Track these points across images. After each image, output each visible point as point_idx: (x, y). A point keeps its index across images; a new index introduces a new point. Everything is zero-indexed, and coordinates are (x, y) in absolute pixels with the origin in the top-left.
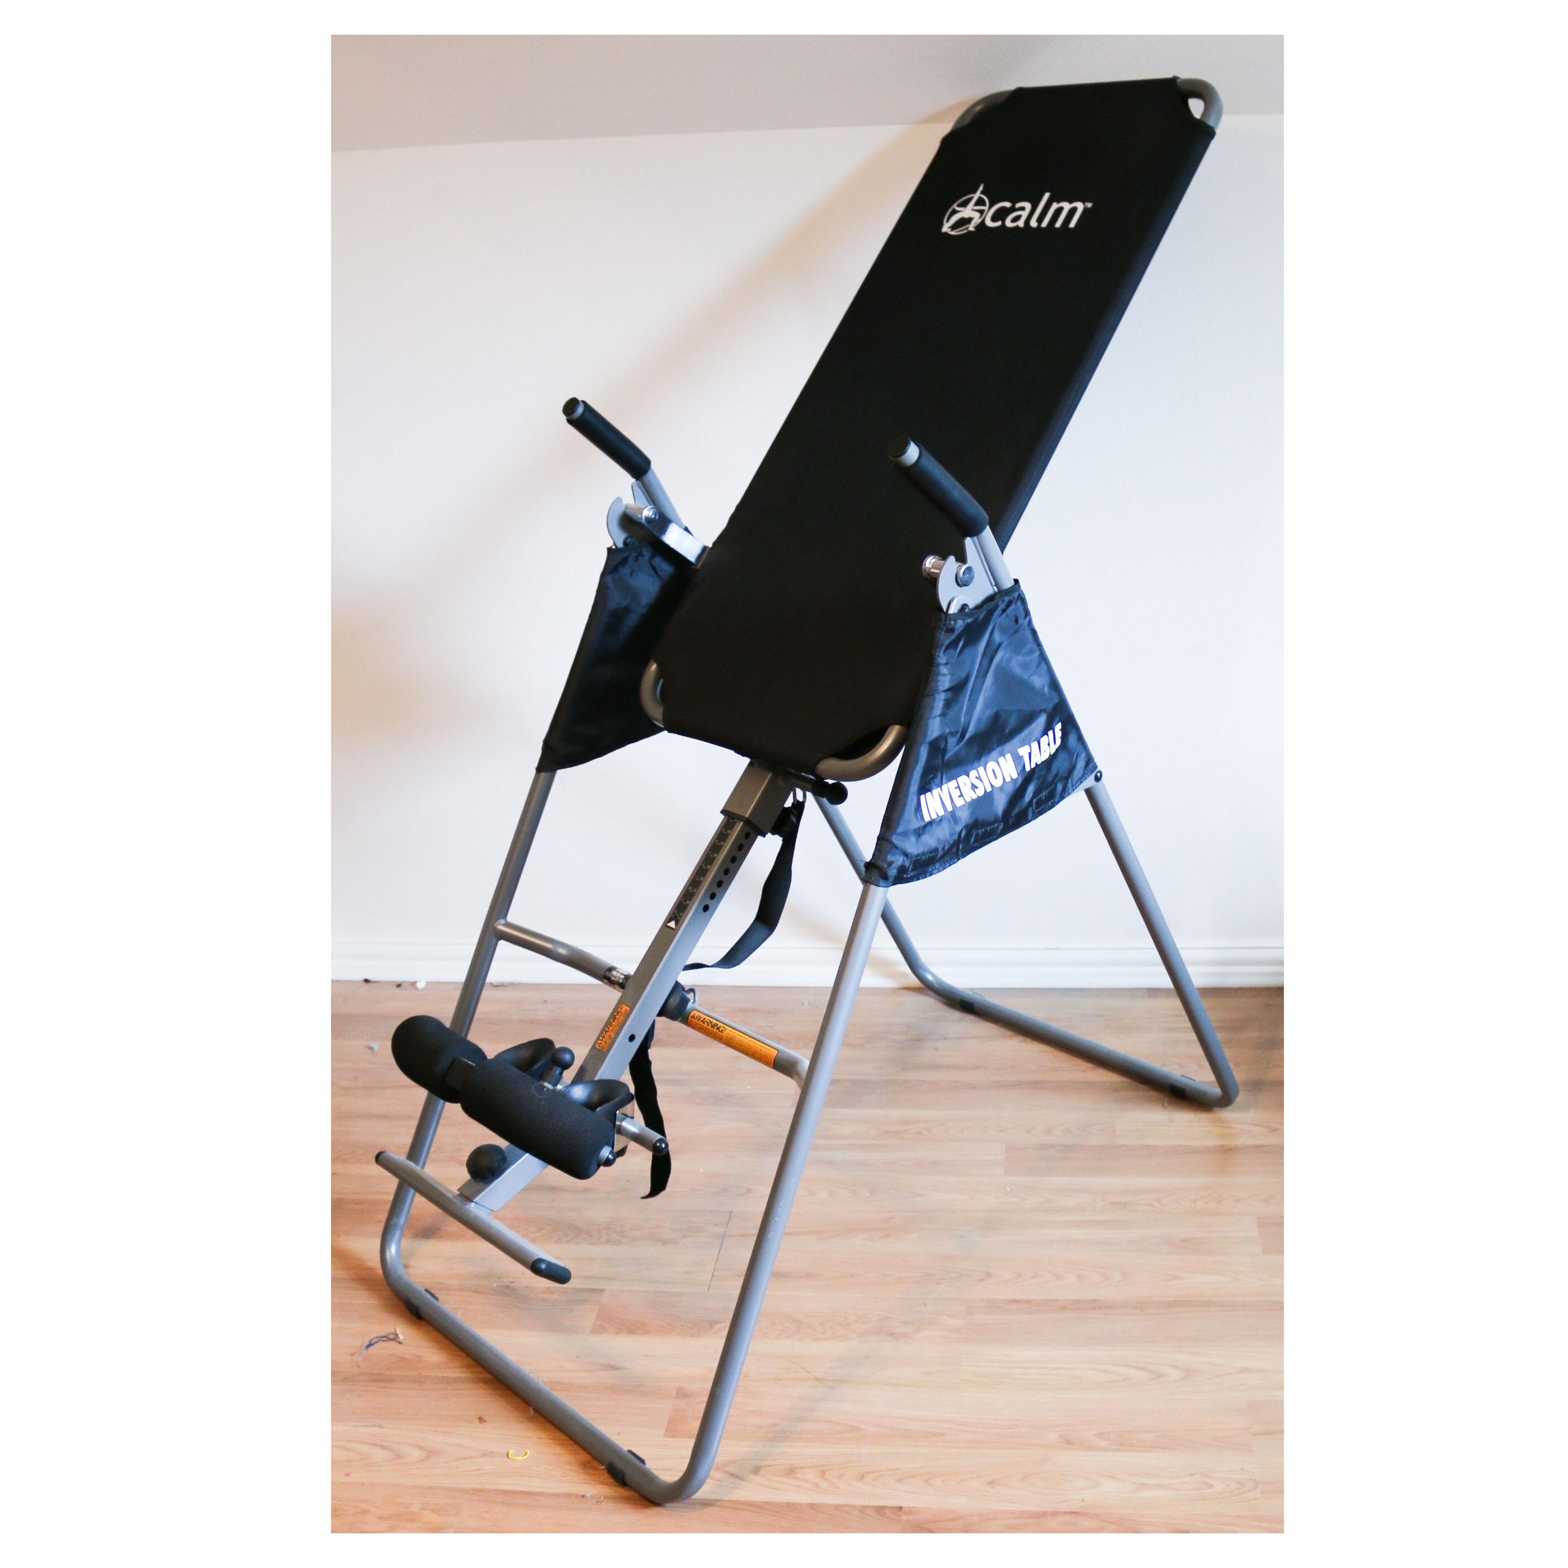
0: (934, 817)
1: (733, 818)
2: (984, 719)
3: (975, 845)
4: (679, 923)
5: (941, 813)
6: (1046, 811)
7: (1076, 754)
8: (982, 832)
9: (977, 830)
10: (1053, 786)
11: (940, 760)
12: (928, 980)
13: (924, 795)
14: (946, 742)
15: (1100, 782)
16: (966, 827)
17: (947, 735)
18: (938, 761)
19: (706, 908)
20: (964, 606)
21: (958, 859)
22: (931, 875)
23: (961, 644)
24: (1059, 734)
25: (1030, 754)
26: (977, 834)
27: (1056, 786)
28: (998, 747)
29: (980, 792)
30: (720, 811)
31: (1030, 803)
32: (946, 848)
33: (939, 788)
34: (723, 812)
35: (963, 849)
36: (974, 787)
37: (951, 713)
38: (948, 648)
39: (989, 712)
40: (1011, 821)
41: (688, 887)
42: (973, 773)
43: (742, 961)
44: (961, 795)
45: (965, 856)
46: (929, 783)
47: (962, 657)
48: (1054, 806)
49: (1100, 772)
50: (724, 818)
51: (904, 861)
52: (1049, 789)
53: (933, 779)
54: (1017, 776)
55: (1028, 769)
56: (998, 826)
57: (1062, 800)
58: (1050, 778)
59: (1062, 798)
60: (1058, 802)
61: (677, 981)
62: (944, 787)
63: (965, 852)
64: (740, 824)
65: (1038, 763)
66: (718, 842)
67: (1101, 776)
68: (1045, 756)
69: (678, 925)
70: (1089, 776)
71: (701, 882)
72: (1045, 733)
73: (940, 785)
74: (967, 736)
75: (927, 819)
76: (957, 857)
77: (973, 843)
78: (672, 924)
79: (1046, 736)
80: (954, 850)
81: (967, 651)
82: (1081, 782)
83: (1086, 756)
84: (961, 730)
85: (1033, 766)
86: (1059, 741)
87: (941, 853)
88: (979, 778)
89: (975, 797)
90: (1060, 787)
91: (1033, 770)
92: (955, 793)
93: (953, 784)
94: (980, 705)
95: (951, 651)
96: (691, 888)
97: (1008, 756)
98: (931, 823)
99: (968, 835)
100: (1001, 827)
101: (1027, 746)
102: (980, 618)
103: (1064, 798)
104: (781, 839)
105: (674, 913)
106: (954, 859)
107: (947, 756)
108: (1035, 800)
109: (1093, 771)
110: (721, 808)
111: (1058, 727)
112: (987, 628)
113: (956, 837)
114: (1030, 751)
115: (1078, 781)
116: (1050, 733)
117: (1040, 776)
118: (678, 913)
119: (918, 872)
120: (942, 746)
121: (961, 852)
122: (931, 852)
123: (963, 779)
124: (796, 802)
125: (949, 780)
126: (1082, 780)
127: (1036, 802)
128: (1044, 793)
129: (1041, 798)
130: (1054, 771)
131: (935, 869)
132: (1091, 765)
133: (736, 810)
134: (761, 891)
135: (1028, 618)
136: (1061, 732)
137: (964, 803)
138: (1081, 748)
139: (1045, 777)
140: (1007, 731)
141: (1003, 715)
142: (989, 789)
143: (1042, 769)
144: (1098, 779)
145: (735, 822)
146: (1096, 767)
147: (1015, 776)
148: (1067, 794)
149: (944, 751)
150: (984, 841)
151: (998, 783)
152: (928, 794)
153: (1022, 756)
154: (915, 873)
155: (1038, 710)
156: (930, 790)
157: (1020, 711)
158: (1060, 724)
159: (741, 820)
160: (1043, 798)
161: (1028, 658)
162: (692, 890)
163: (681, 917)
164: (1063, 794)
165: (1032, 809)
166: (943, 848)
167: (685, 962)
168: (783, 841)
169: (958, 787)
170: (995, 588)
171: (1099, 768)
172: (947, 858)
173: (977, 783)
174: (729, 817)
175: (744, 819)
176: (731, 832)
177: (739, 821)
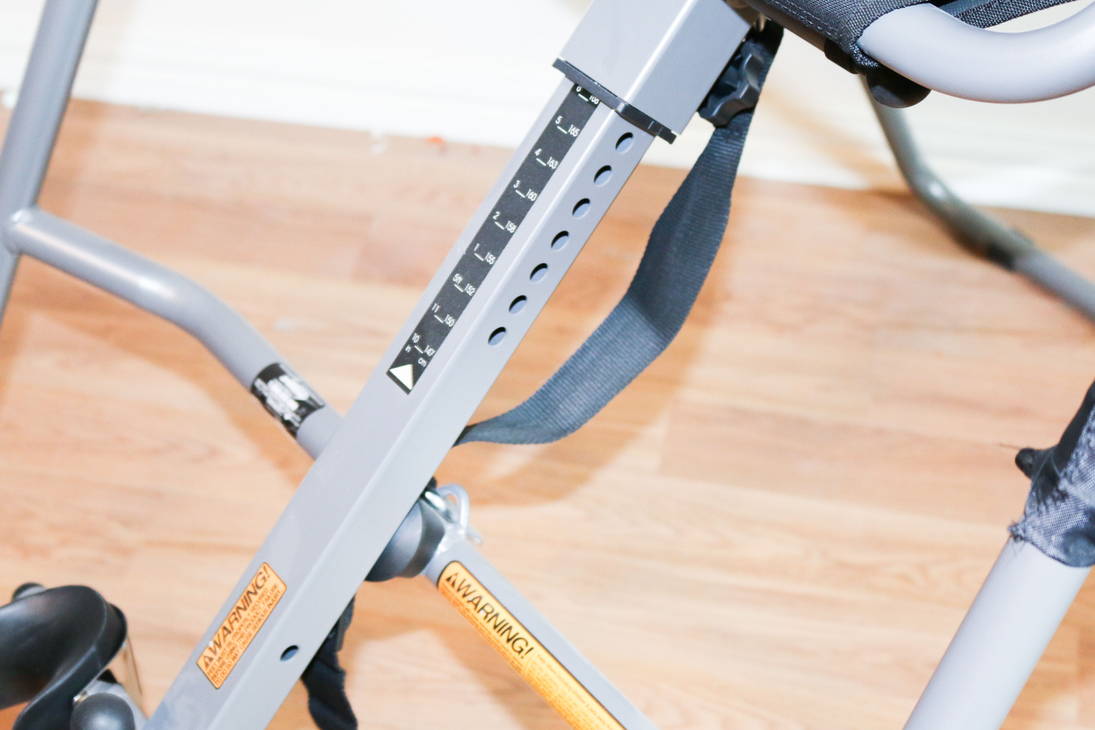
1: (586, 93)
34: (561, 66)
50: (565, 83)
64: (606, 114)
66: (541, 157)
145: (594, 106)
159: (611, 105)
174: (576, 86)
175: (621, 108)
176: (579, 132)
177: (602, 105)
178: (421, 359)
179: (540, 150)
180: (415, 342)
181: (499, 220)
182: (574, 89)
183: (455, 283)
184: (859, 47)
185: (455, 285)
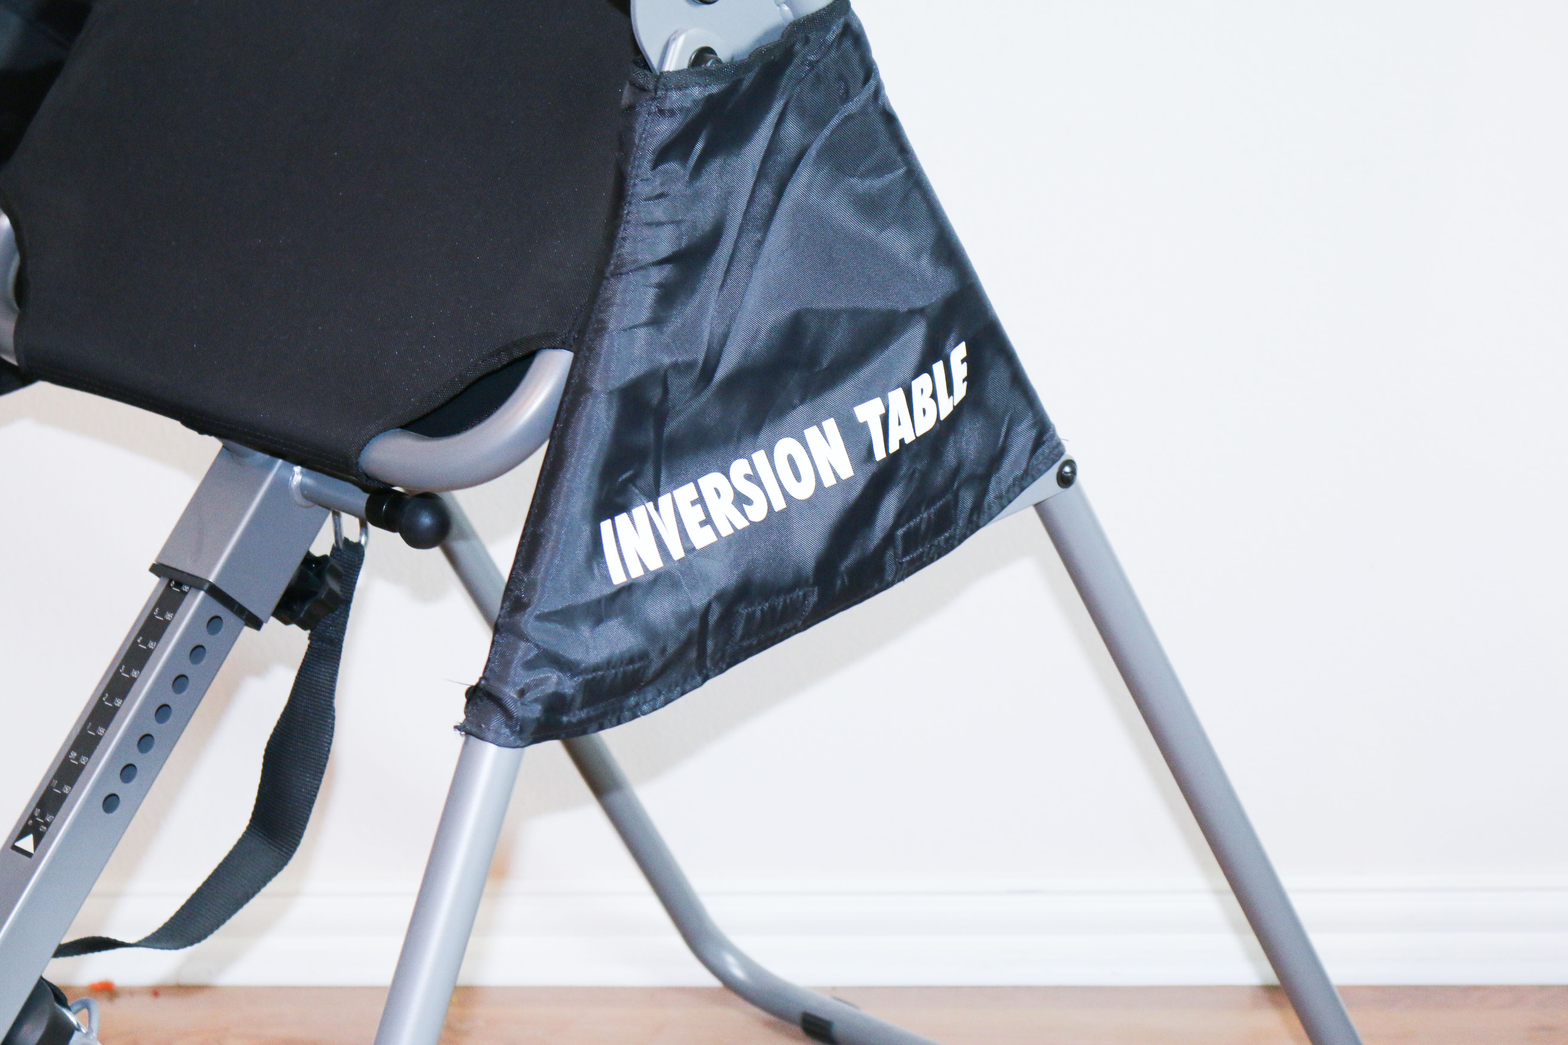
0: (636, 572)
1: (179, 585)
2: (762, 335)
3: (745, 644)
4: (44, 841)
5: (655, 563)
6: (932, 560)
7: (1007, 418)
8: (762, 610)
9: (751, 604)
10: (949, 496)
11: (652, 435)
12: (733, 977)
13: (609, 521)
14: (666, 390)
15: (1072, 488)
16: (720, 597)
17: (666, 371)
18: (647, 437)
19: (111, 802)
20: (704, 54)
21: (706, 678)
22: (635, 716)
23: (699, 146)
24: (960, 371)
25: (885, 420)
26: (750, 617)
27: (956, 501)
28: (802, 401)
29: (757, 513)
30: (149, 565)
31: (889, 539)
32: (671, 650)
33: (650, 505)
34: (157, 569)
35: (714, 652)
36: (741, 501)
37: (676, 322)
38: (663, 155)
39: (779, 314)
40: (839, 582)
41: (69, 753)
42: (739, 467)
43: (211, 931)
44: (708, 521)
45: (722, 671)
46: (623, 490)
47: (700, 184)
48: (953, 548)
49: (1070, 463)
50: (160, 583)
51: (559, 683)
52: (939, 504)
53: (632, 480)
54: (851, 473)
55: (880, 454)
56: (805, 596)
57: (973, 532)
58: (939, 478)
59: (973, 526)
60: (964, 537)
61: (42, 978)
62: (664, 500)
63: (722, 659)
64: (196, 596)
65: (907, 441)
66: (143, 643)
67: (1074, 472)
68: (925, 425)
69: (40, 846)
70: (1041, 473)
71: (98, 738)
72: (924, 367)
73: (653, 495)
74: (720, 374)
75: (618, 578)
76: (700, 673)
77: (743, 638)
78: (27, 843)
79: (925, 377)
80: (693, 654)
81: (715, 165)
82: (1022, 489)
83: (1035, 424)
84: (701, 362)
85: (894, 447)
86: (961, 390)
87: (657, 663)
88: (754, 478)
89: (741, 523)
90: (967, 499)
91: (893, 460)
92: (692, 516)
93: (685, 493)
94: (752, 300)
95: (672, 166)
96: (74, 754)
97: (830, 425)
98: (629, 588)
99: (728, 615)
100: (813, 599)
101: (878, 400)
102: (746, 84)
103: (978, 527)
104: (306, 634)
105: (32, 817)
106: (693, 677)
107: (672, 426)
108: (900, 532)
109: (1054, 462)
110: (152, 560)
111: (959, 352)
112: (766, 110)
113: (694, 625)
114: (883, 411)
115: (1014, 485)
116: (938, 367)
117: (913, 473)
118: (42, 816)
119: (601, 707)
120: (655, 401)
121: (712, 659)
122: (631, 661)
123: (711, 481)
124: (341, 545)
125: (677, 482)
126: (1024, 484)
127: (906, 536)
128: (925, 515)
129: (917, 528)
130: (950, 458)
131: (645, 702)
132: (1045, 449)
133: (186, 565)
134: (261, 760)
135: (872, 82)
136: (965, 364)
137: (713, 539)
138: (1021, 405)
139: (925, 476)
140: (825, 363)
141: (813, 326)
142: (779, 505)
143: (916, 457)
144: (1065, 481)
145: (185, 593)
146: (1058, 451)
147: (846, 471)
148: (986, 517)
149: (661, 416)
150: (772, 633)
151: (803, 491)
152: (622, 519)
153: (865, 424)
154: (592, 713)
155: (903, 308)
156: (625, 508)
157: (855, 313)
158: (962, 347)
159: (200, 588)
160: (923, 527)
161: (876, 184)
162: (77, 759)
163: (47, 825)
164: (975, 518)
165: (895, 553)
166: (663, 650)
167: (62, 938)
168: (310, 638)
169: (700, 500)
170: (786, 8)
171: (1070, 452)
172: (674, 676)
173: (749, 489)
174: (170, 581)
175: (206, 586)
176: (173, 617)
177: (193, 590)
178: (42, 827)
179: (141, 638)
180: (36, 815)
181: (107, 700)
182: (168, 585)
183: (70, 758)
184: (377, 481)
185: (72, 761)
